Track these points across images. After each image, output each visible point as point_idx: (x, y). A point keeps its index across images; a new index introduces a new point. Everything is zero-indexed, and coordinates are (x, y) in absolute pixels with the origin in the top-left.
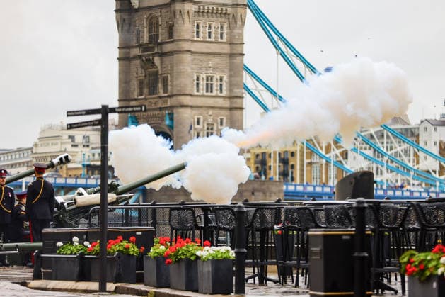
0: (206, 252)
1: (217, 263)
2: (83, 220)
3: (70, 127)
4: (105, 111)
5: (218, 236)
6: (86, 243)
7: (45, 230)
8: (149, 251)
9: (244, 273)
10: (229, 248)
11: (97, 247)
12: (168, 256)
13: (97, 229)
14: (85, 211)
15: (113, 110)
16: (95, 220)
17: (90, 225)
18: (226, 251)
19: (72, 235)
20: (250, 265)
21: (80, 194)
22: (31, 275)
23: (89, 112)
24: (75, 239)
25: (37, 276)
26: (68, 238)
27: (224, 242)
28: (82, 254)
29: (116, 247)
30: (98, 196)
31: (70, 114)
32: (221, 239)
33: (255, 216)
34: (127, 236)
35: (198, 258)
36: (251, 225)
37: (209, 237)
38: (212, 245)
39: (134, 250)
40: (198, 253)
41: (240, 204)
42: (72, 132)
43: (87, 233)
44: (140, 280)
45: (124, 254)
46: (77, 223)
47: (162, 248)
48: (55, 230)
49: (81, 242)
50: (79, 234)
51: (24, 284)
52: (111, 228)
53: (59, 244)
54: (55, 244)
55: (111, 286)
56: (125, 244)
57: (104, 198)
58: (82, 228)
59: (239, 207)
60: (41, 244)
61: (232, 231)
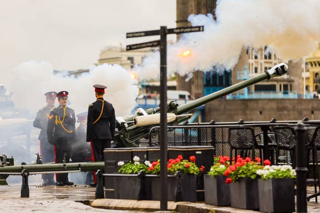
0: (267, 171)
1: (278, 182)
2: (143, 140)
3: (130, 48)
4: (164, 32)
5: (278, 155)
6: (147, 163)
7: (106, 150)
8: (209, 170)
9: (305, 192)
10: (290, 167)
11: (158, 166)
12: (228, 175)
13: (157, 148)
14: (145, 131)
15: (171, 31)
16: (155, 139)
17: (150, 144)
18: (287, 170)
19: (132, 154)
20: (311, 184)
21: (140, 114)
22: (93, 194)
23: (148, 33)
24: (136, 158)
25: (100, 195)
26: (129, 157)
27: (285, 161)
28: (143, 173)
29: (176, 166)
30: (158, 115)
31: (130, 35)
32: (281, 158)
33: (315, 134)
34: (186, 155)
35: (259, 177)
36: (312, 144)
37: (270, 155)
38: (272, 164)
39: (194, 169)
40: (259, 172)
41: (300, 122)
42: (131, 54)
43: (147, 152)
44: (201, 198)
45: (185, 173)
46: (138, 143)
47: (222, 167)
48: (117, 150)
49: (142, 162)
50: (139, 154)
51: (87, 203)
52: (170, 148)
53: (121, 163)
54: (116, 163)
55: (172, 205)
56: (185, 163)
57: (163, 117)
58: (142, 148)
59: (300, 126)
60: (103, 163)
61: (292, 150)
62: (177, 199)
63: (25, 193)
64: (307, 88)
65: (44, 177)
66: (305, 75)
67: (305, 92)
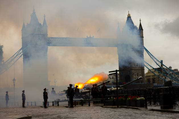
0: (139, 99)
1: (141, 100)
2: (113, 94)
3: (110, 75)
4: (117, 71)
5: (141, 95)
7: (106, 96)
8: (127, 99)
9: (147, 103)
11: (116, 99)
12: (131, 100)
14: (114, 91)
15: (118, 71)
17: (115, 94)
20: (148, 101)
21: (112, 88)
22: (103, 105)
23: (113, 71)
24: (112, 97)
25: (104, 105)
26: (110, 97)
27: (142, 97)
28: (113, 100)
29: (120, 98)
30: (116, 88)
31: (109, 72)
32: (141, 96)
33: (148, 91)
34: (122, 96)
35: (137, 100)
37: (139, 96)
39: (124, 99)
40: (137, 99)
41: (145, 88)
42: (110, 76)
45: (122, 100)
47: (130, 98)
48: (108, 96)
49: (113, 98)
51: (102, 107)
52: (119, 95)
53: (109, 98)
55: (120, 106)
56: (122, 98)
57: (117, 89)
58: (113, 95)
60: (105, 99)
61: (144, 94)
62: (120, 105)
63: (89, 105)
64: (146, 82)
65: (93, 102)
66: (145, 79)
67: (146, 83)
